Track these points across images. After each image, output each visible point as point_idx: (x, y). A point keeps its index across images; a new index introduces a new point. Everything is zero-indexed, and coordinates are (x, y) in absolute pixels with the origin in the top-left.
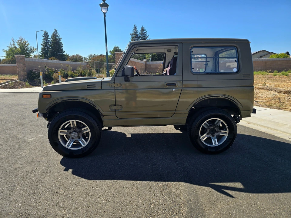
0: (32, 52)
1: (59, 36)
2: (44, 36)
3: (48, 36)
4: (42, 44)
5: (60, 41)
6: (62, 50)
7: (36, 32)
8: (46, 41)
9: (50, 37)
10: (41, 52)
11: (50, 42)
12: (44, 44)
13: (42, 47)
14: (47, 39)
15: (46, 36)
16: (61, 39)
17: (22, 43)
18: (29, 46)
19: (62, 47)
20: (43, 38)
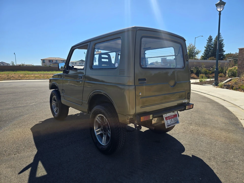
0: (197, 54)
1: (222, 38)
2: (208, 40)
3: (212, 39)
4: (205, 47)
5: (222, 42)
6: (223, 50)
7: (195, 38)
8: (209, 44)
9: (213, 40)
10: (204, 53)
11: (213, 44)
12: (207, 46)
13: (205, 49)
14: (211, 42)
15: (210, 39)
16: (223, 40)
17: (191, 47)
18: (196, 49)
19: (223, 47)
20: (207, 42)
